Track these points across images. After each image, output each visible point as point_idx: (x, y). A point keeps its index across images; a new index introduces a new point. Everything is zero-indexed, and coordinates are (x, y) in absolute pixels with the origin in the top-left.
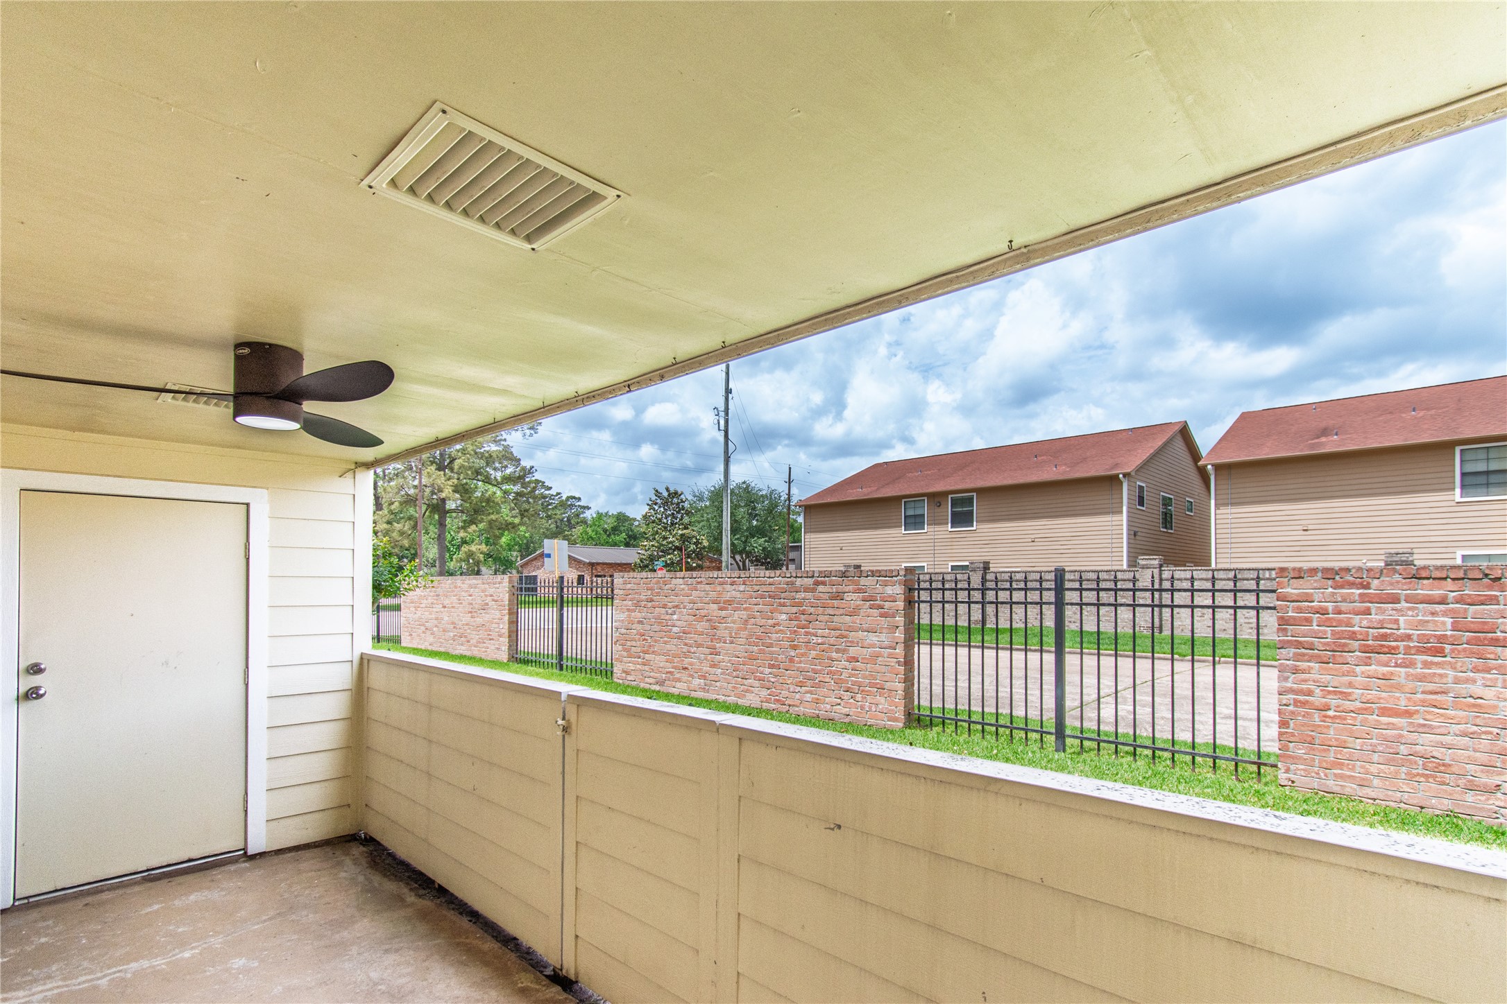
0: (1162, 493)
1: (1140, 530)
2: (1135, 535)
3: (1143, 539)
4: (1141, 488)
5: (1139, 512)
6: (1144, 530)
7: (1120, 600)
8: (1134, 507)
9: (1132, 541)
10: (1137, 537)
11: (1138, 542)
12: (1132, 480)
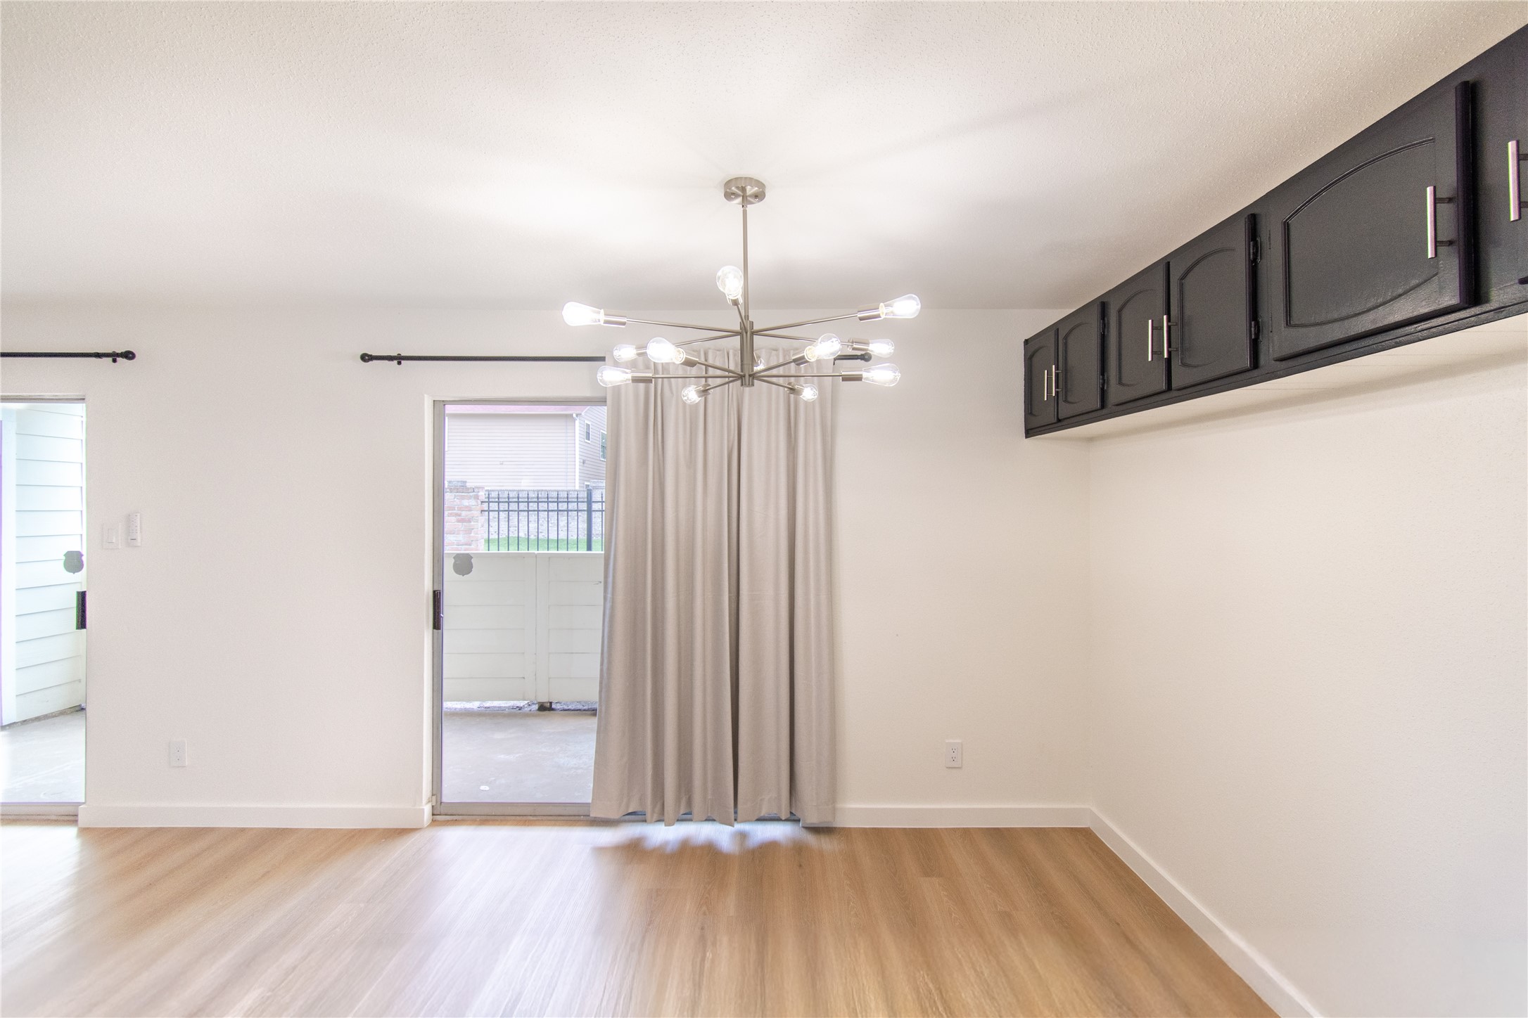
0: (601, 431)
1: (589, 459)
2: (584, 463)
3: (590, 466)
4: (588, 425)
5: (586, 444)
6: (591, 460)
7: (570, 508)
8: (583, 440)
9: (581, 468)
10: (585, 465)
11: (585, 468)
12: (582, 419)
